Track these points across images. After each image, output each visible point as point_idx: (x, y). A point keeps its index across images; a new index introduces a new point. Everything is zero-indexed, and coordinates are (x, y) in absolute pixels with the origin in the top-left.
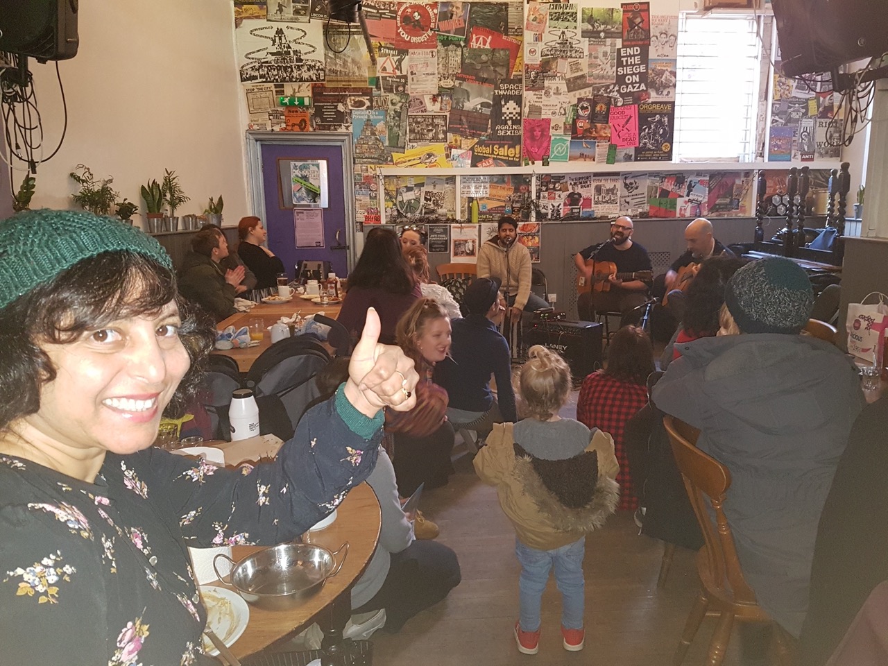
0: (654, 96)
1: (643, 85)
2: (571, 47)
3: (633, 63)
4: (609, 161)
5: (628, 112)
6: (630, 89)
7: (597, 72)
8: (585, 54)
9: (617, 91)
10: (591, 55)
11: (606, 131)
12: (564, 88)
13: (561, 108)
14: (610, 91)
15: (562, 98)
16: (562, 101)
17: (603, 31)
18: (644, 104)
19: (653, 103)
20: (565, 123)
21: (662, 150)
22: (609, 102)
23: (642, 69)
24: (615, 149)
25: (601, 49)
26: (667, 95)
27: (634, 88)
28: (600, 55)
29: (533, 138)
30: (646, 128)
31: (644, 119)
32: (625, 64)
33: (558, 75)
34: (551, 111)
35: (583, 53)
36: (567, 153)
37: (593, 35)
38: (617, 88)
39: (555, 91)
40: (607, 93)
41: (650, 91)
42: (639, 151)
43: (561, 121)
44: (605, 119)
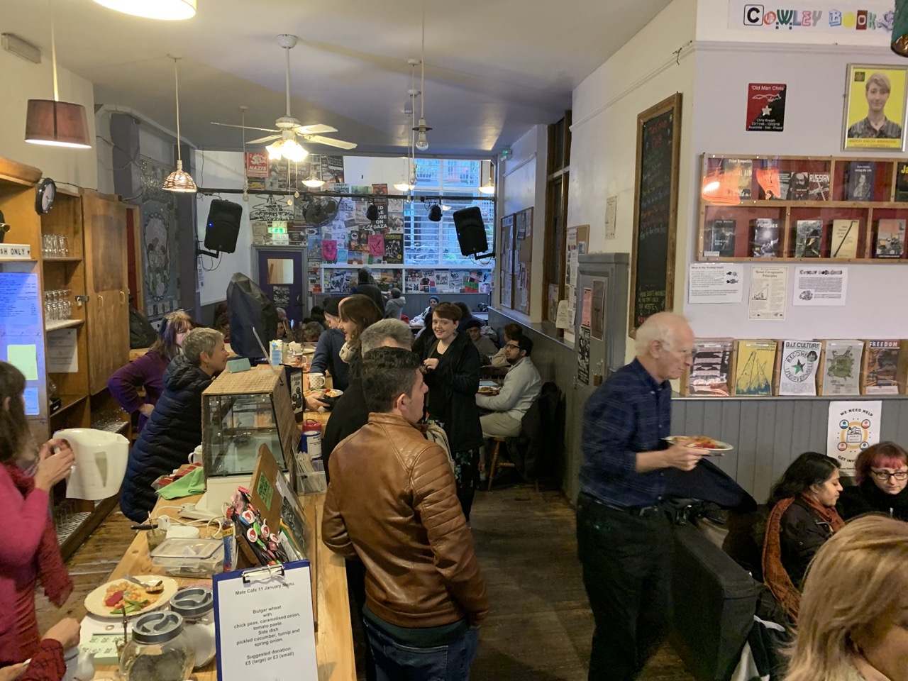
0: (391, 231)
1: (385, 225)
2: (346, 205)
5: (379, 239)
6: (379, 227)
7: (361, 217)
9: (372, 228)
10: (357, 209)
11: (367, 248)
12: (343, 225)
13: (342, 235)
15: (343, 231)
18: (387, 235)
19: (390, 235)
21: (398, 258)
22: (368, 233)
23: (385, 217)
24: (373, 257)
25: (362, 207)
26: (399, 230)
28: (362, 210)
29: (328, 250)
30: (388, 247)
31: (387, 242)
33: (340, 219)
34: (337, 237)
35: (353, 208)
36: (347, 258)
38: (371, 226)
39: (339, 227)
41: (389, 228)
42: (385, 258)
43: (342, 242)
44: (366, 241)
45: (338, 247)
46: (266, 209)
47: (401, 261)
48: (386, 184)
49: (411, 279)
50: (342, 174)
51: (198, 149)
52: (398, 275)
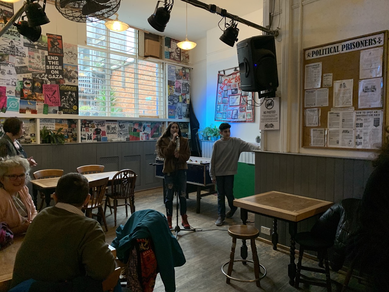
0: (67, 82)
1: (61, 76)
2: (18, 50)
3: (55, 64)
4: (45, 113)
5: (54, 89)
6: (54, 77)
7: (34, 66)
8: (26, 55)
9: (46, 77)
10: (30, 56)
11: (42, 97)
12: (13, 71)
13: (12, 82)
14: (43, 77)
15: (13, 77)
16: (13, 78)
17: (37, 45)
18: (62, 85)
19: (67, 85)
20: (15, 91)
21: (73, 109)
22: (42, 82)
23: (60, 68)
24: (48, 107)
25: (36, 55)
26: (74, 82)
27: (56, 76)
28: (36, 57)
30: (64, 98)
31: (62, 93)
32: (50, 64)
33: (10, 64)
34: (6, 83)
35: (25, 54)
36: (18, 106)
37: (30, 46)
38: (46, 75)
39: (8, 72)
40: (41, 77)
41: (65, 79)
42: (61, 109)
43: (13, 89)
44: (41, 90)
45: (7, 94)
47: (77, 112)
48: (62, 36)
49: (85, 129)
52: (73, 125)
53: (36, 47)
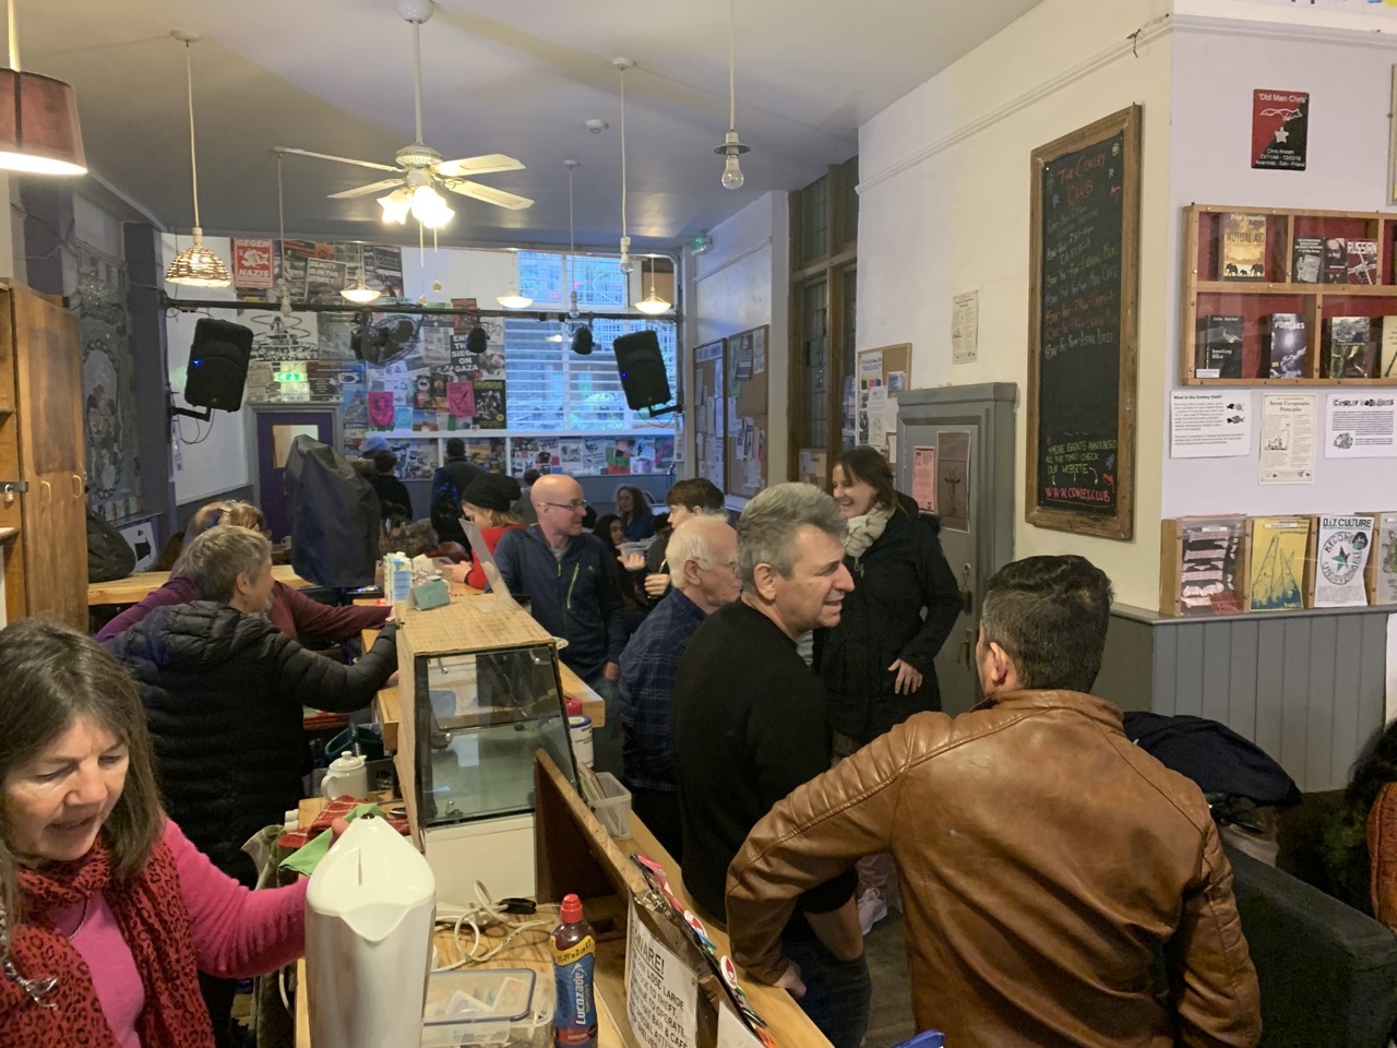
0: (485, 376)
1: (475, 366)
5: (464, 388)
6: (464, 369)
7: (434, 354)
8: (420, 338)
9: (452, 371)
10: (426, 341)
11: (445, 404)
12: (405, 367)
13: (401, 383)
14: (448, 371)
15: (402, 375)
16: (403, 378)
17: (437, 321)
18: (477, 381)
19: (485, 381)
20: (406, 396)
21: (498, 420)
22: (445, 379)
23: (473, 354)
24: (455, 418)
25: (435, 335)
26: (498, 375)
27: (467, 368)
28: (435, 341)
29: (377, 408)
30: (481, 402)
31: (478, 394)
32: (457, 348)
34: (393, 386)
36: (410, 420)
37: (426, 323)
38: (452, 368)
39: (396, 370)
40: (443, 371)
41: (482, 371)
42: (476, 421)
43: (403, 394)
44: (443, 393)
45: (395, 403)
46: (269, 341)
47: (503, 425)
48: (475, 300)
49: (520, 453)
50: (399, 283)
51: (169, 232)
52: (499, 448)
53: (436, 324)
